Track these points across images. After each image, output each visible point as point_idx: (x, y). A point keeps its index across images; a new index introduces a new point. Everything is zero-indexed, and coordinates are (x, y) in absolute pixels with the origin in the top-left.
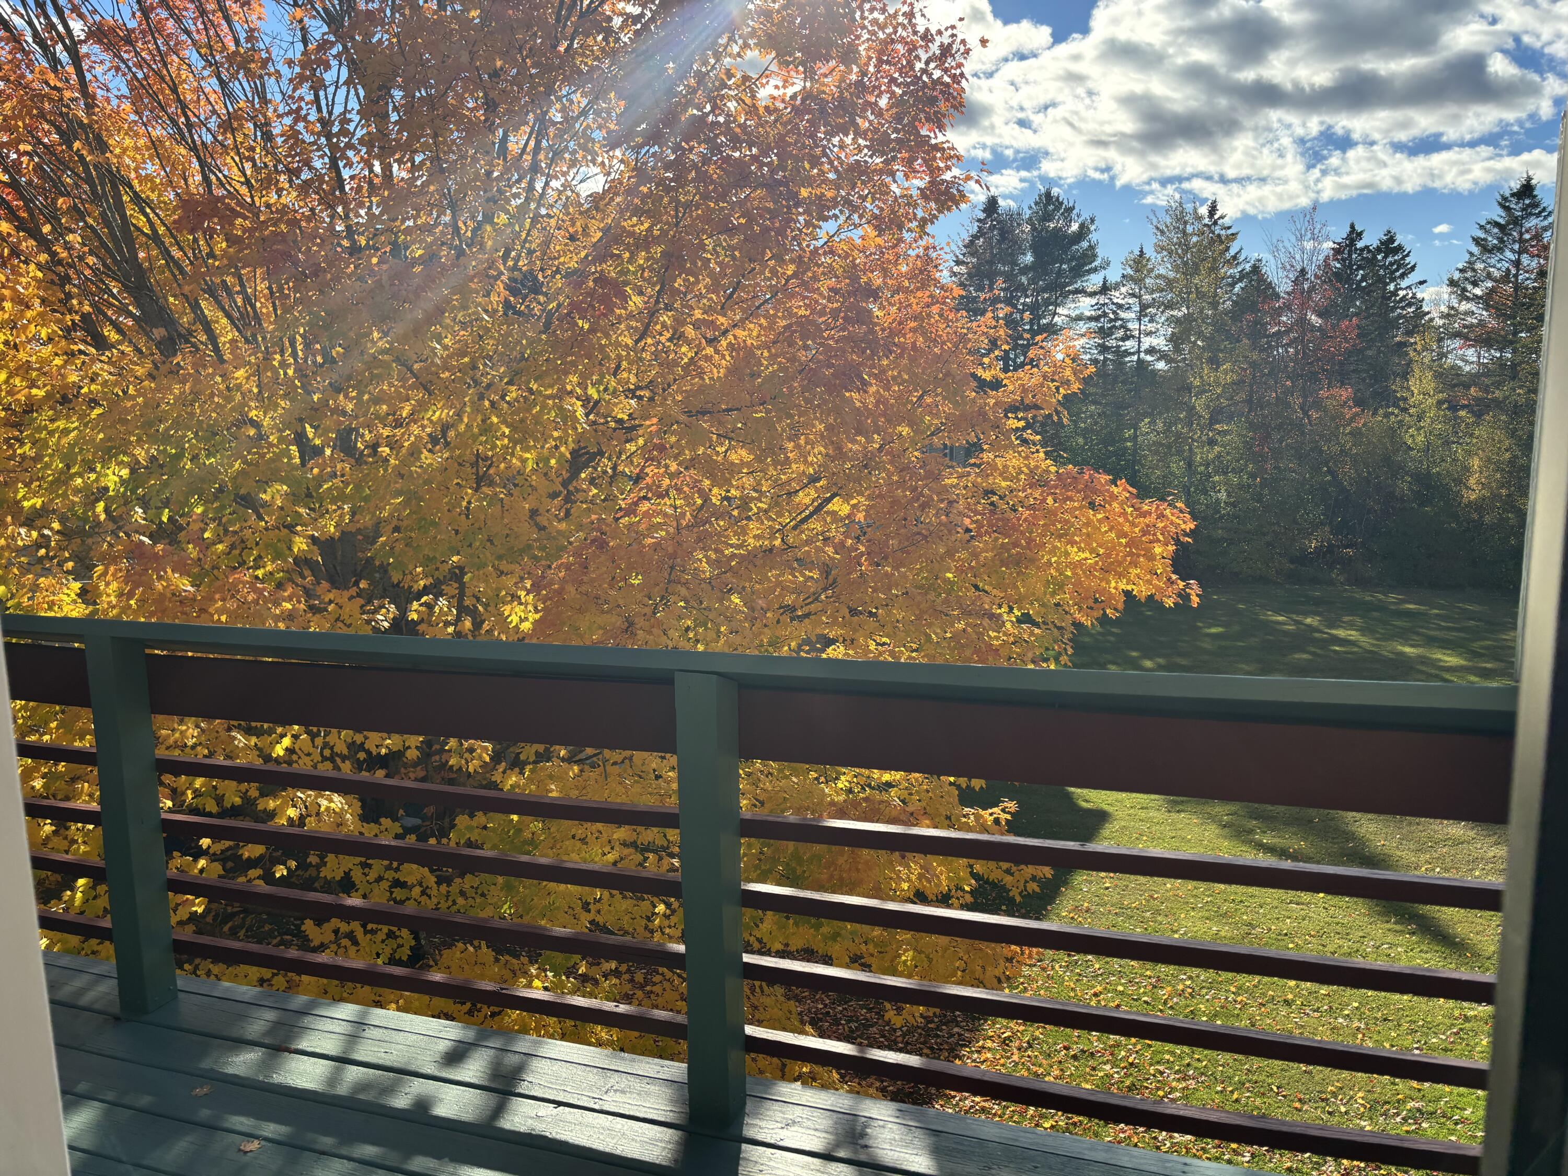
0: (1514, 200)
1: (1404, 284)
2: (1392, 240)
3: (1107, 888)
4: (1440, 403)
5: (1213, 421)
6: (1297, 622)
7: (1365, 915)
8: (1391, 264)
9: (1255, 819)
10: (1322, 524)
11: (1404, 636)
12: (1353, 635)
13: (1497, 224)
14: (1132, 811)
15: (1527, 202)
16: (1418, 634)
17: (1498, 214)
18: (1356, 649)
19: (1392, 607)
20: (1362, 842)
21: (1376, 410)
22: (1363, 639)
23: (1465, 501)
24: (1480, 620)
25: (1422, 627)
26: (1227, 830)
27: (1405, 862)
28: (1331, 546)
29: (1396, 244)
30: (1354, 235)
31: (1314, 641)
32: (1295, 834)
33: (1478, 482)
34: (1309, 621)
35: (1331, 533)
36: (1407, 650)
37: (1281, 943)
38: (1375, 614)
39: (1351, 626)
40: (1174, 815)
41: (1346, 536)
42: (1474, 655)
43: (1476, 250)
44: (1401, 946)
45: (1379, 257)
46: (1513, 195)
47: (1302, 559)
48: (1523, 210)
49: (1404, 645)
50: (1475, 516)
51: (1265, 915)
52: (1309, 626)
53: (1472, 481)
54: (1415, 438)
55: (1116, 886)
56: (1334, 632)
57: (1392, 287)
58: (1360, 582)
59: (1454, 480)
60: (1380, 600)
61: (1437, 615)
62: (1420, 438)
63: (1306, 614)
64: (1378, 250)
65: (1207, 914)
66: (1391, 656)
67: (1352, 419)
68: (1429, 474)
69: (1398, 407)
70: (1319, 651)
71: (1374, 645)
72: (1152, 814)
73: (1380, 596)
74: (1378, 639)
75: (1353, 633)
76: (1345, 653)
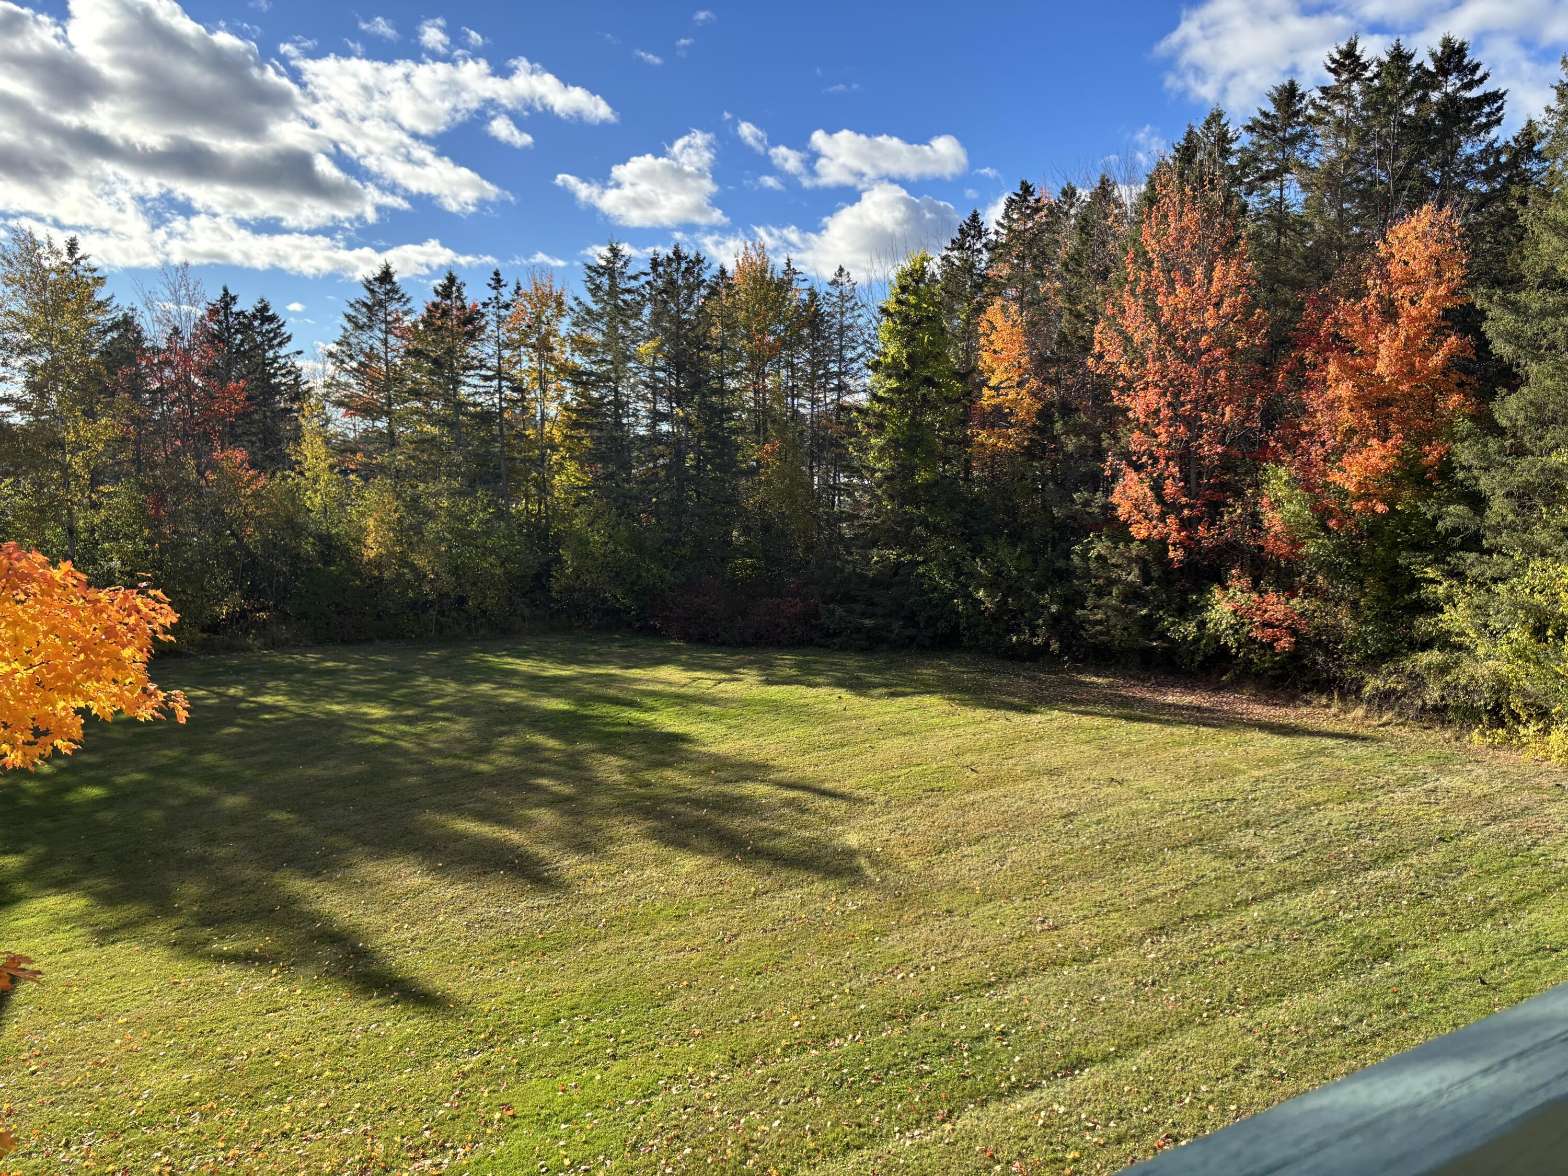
0: (377, 284)
1: (283, 352)
2: (265, 308)
3: (33, 1073)
4: (332, 467)
5: (95, 482)
6: (219, 695)
7: (347, 999)
8: (268, 332)
9: (210, 925)
10: (231, 588)
11: (328, 694)
12: (281, 700)
13: (365, 304)
14: (51, 959)
15: (388, 287)
16: (341, 690)
17: (365, 295)
18: (286, 715)
19: (313, 667)
20: (329, 919)
21: (274, 473)
22: (291, 703)
23: (365, 559)
24: (393, 670)
25: (344, 683)
26: (178, 948)
27: (373, 927)
28: (243, 610)
29: (270, 313)
30: (228, 299)
31: (244, 713)
32: (258, 930)
33: (376, 541)
34: (232, 691)
35: (242, 597)
36: (336, 708)
37: (266, 1065)
38: (298, 676)
39: (276, 691)
40: (109, 949)
41: (258, 600)
42: (396, 704)
43: (349, 326)
44: (388, 1020)
45: (256, 323)
46: (376, 279)
47: (214, 627)
48: (386, 294)
49: (331, 704)
50: (376, 573)
51: (241, 1038)
52: (233, 697)
53: (369, 541)
54: (314, 500)
55: (46, 1064)
56: (260, 699)
57: (270, 354)
58: (276, 644)
59: (353, 540)
60: (299, 662)
61: (356, 670)
62: (318, 500)
63: (228, 684)
64: (254, 317)
65: (171, 1062)
66: (322, 716)
67: (249, 482)
68: (330, 536)
69: (293, 470)
70: (248, 722)
71: (303, 708)
72: (80, 954)
73: (299, 657)
74: (305, 701)
75: (279, 698)
76: (276, 720)
